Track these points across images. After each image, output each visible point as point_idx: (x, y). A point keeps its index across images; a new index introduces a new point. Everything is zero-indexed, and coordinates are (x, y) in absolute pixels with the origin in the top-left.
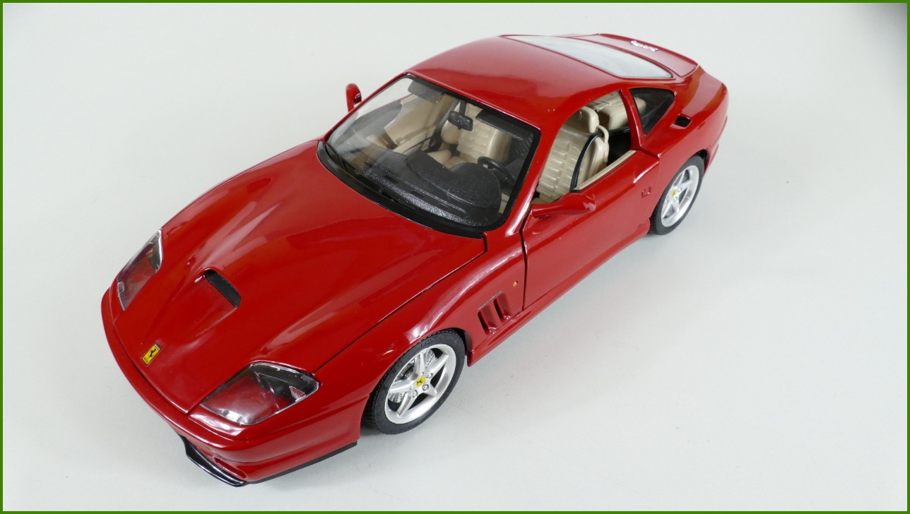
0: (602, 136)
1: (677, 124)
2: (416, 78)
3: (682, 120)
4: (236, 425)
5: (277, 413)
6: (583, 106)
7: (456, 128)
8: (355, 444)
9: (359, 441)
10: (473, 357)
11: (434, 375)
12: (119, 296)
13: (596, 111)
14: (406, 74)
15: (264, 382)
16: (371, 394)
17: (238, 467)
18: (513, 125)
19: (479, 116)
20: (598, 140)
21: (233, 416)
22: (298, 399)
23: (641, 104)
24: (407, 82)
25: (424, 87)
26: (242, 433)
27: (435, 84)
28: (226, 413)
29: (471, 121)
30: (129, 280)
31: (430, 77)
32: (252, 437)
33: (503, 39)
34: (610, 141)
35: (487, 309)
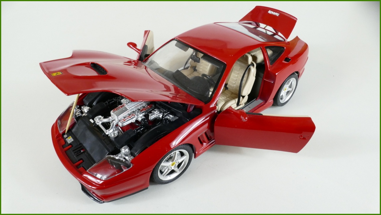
0: (253, 66)
1: (285, 61)
2: (179, 41)
3: (287, 59)
4: (100, 179)
5: (116, 175)
6: (245, 53)
7: (193, 61)
8: (147, 188)
9: (149, 187)
10: (197, 155)
11: (180, 163)
12: (58, 126)
13: (251, 55)
14: (174, 39)
15: (111, 163)
16: (153, 169)
17: (101, 196)
18: (215, 61)
19: (202, 57)
20: (251, 67)
21: (99, 176)
22: (124, 170)
23: (270, 52)
24: (175, 42)
25: (181, 44)
26: (102, 183)
27: (185, 43)
28: (96, 175)
29: (199, 59)
30: (62, 120)
31: (183, 40)
32: (106, 185)
33: (214, 24)
34: (257, 68)
35: (202, 136)
